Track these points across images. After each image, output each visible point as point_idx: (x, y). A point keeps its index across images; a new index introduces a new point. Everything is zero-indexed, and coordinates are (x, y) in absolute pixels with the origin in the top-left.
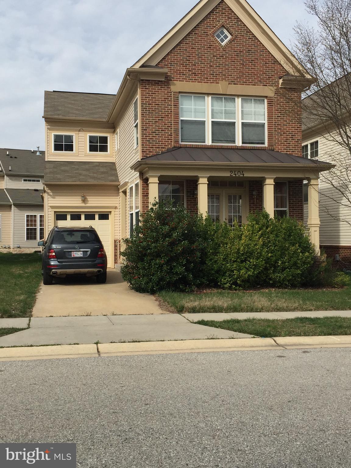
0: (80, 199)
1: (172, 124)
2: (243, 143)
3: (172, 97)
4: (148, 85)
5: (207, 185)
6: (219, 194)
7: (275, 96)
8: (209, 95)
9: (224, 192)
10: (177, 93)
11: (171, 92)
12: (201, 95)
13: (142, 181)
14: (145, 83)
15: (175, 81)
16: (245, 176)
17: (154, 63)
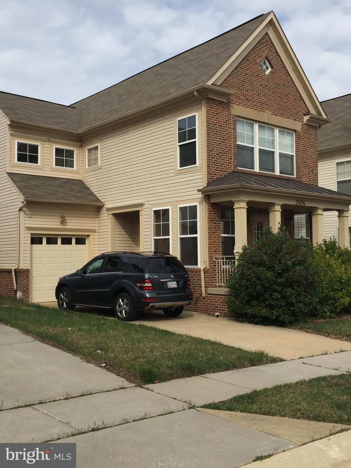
0: (59, 220)
1: (231, 148)
2: (280, 173)
3: (232, 120)
4: (213, 104)
5: (280, 212)
6: (262, 222)
7: (301, 130)
8: (257, 123)
9: (266, 219)
10: (235, 116)
11: (231, 115)
12: (251, 121)
13: (207, 205)
14: (210, 101)
15: (233, 104)
16: (305, 205)
17: (219, 83)
